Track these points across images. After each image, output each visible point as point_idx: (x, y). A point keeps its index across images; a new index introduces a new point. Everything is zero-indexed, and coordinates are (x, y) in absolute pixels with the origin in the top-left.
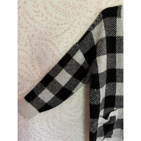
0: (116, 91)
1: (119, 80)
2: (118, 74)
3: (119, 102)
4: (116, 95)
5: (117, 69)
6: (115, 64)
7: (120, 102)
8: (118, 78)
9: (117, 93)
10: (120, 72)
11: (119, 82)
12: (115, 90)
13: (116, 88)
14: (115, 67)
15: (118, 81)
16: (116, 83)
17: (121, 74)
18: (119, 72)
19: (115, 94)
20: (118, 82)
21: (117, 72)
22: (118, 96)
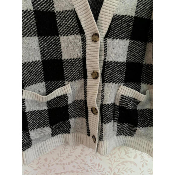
0: (62, 51)
1: (63, 31)
2: (59, 21)
3: (70, 71)
4: (63, 59)
5: (57, 12)
6: (51, 5)
7: (72, 71)
8: (61, 28)
9: (63, 54)
10: (62, 17)
11: (64, 35)
12: (59, 49)
13: (60, 45)
14: (53, 9)
15: (61, 33)
16: (59, 38)
17: (65, 21)
18: (60, 18)
19: (62, 57)
20: (61, 35)
21: (58, 17)
22: (66, 60)
